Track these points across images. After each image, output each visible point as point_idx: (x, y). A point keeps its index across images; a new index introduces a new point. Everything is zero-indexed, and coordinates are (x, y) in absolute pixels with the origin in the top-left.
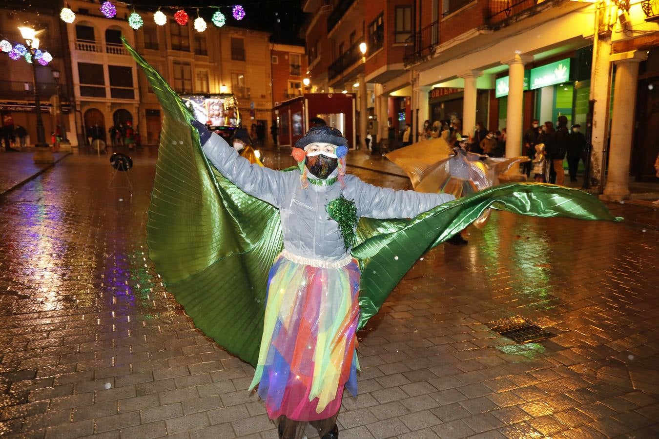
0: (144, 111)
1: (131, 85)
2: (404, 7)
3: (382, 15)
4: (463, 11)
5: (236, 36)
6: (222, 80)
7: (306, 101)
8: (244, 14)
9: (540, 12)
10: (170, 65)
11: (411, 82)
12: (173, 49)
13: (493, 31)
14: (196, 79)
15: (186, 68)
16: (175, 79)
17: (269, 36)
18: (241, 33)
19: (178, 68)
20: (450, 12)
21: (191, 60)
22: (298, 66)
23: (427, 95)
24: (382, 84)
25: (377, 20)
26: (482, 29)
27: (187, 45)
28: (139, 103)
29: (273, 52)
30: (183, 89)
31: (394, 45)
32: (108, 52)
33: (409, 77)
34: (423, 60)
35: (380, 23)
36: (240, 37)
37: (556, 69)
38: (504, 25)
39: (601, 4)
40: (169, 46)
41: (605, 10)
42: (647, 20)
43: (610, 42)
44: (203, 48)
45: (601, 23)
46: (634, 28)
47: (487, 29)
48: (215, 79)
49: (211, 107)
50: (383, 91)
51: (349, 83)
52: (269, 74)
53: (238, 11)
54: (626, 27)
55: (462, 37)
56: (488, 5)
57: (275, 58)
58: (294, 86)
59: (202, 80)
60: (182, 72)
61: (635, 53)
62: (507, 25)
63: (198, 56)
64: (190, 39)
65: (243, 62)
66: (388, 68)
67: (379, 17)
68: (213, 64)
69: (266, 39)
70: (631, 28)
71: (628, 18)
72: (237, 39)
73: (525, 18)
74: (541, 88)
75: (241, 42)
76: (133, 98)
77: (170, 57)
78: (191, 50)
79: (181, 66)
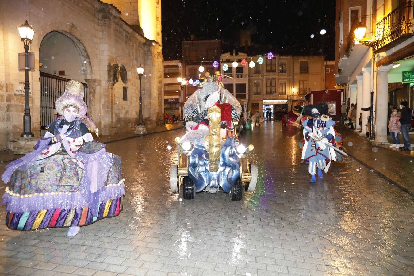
0: (251, 104)
1: (245, 92)
5: (304, 60)
6: (294, 85)
7: (312, 95)
8: (273, 56)
10: (265, 80)
12: (267, 72)
14: (279, 86)
15: (273, 81)
16: (267, 87)
17: (324, 57)
18: (306, 58)
19: (269, 81)
21: (276, 77)
27: (275, 69)
29: (327, 66)
30: (271, 92)
32: (236, 78)
36: (306, 60)
40: (265, 71)
44: (284, 69)
48: (289, 85)
52: (323, 79)
57: (328, 69)
59: (282, 86)
60: (271, 83)
63: (281, 74)
64: (276, 66)
65: (307, 74)
68: (289, 77)
69: (323, 59)
75: (306, 63)
76: (246, 98)
77: (265, 77)
78: (276, 71)
79: (271, 80)
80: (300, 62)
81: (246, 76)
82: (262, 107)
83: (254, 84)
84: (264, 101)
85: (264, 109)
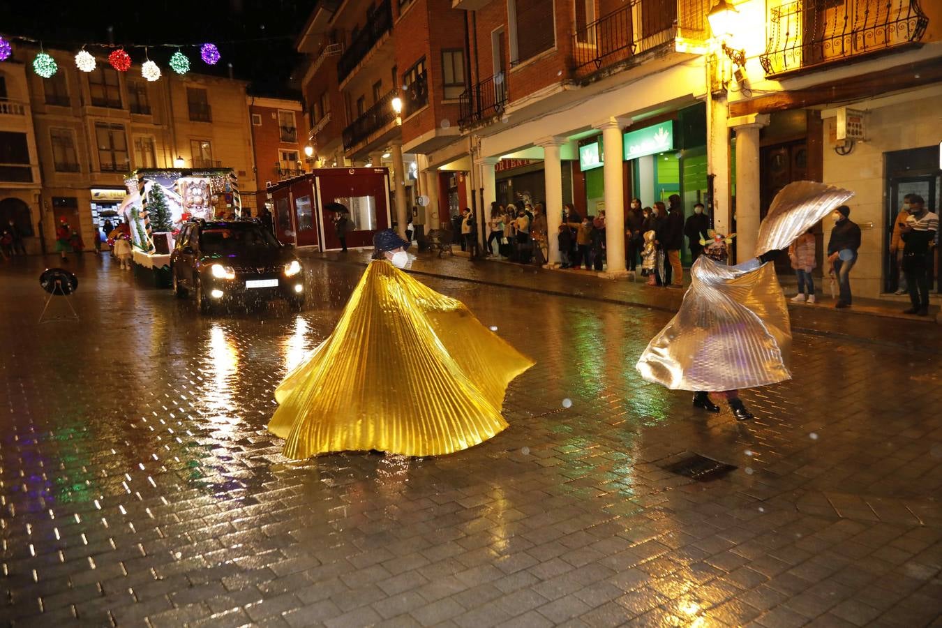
0: (50, 200)
2: (453, 51)
3: (423, 60)
4: (539, 59)
5: (194, 85)
6: (176, 151)
7: (317, 179)
8: (219, 56)
9: (639, 64)
10: (91, 129)
11: (470, 152)
12: (94, 104)
13: (580, 86)
14: (134, 149)
15: (118, 133)
16: (100, 149)
17: (246, 85)
18: (201, 81)
19: (104, 134)
20: (520, 60)
21: (125, 121)
22: (293, 129)
23: (493, 170)
24: (426, 154)
25: (416, 68)
26: (566, 84)
27: (117, 98)
28: (41, 187)
29: (253, 109)
30: (114, 165)
31: (442, 102)
33: (466, 145)
34: (488, 123)
35: (420, 71)
36: (202, 87)
37: (656, 134)
38: (594, 79)
39: (711, 57)
40: (87, 100)
41: (716, 64)
42: (767, 78)
43: (725, 103)
44: (143, 102)
45: (713, 80)
46: (753, 87)
47: (573, 84)
48: (164, 150)
49: (189, 190)
50: (429, 164)
51: (377, 153)
52: (249, 141)
53: (210, 53)
54: (744, 86)
55: (541, 94)
56: (572, 52)
57: (258, 117)
58: (288, 158)
59: (143, 151)
60: (111, 139)
61: (756, 117)
62: (598, 79)
63: (135, 114)
64: (121, 90)
65: (208, 123)
66: (437, 133)
67: (418, 64)
68: (159, 127)
69: (242, 90)
70: (750, 87)
71: (746, 75)
72: (197, 89)
73: (621, 71)
74: (638, 158)
75: (202, 93)
76: (31, 180)
77: (89, 118)
78: (123, 105)
79: (109, 130)
80: (186, 91)
81: (22, 109)
82: (90, 210)
83: (52, 137)
84: (94, 191)
85: (94, 214)
